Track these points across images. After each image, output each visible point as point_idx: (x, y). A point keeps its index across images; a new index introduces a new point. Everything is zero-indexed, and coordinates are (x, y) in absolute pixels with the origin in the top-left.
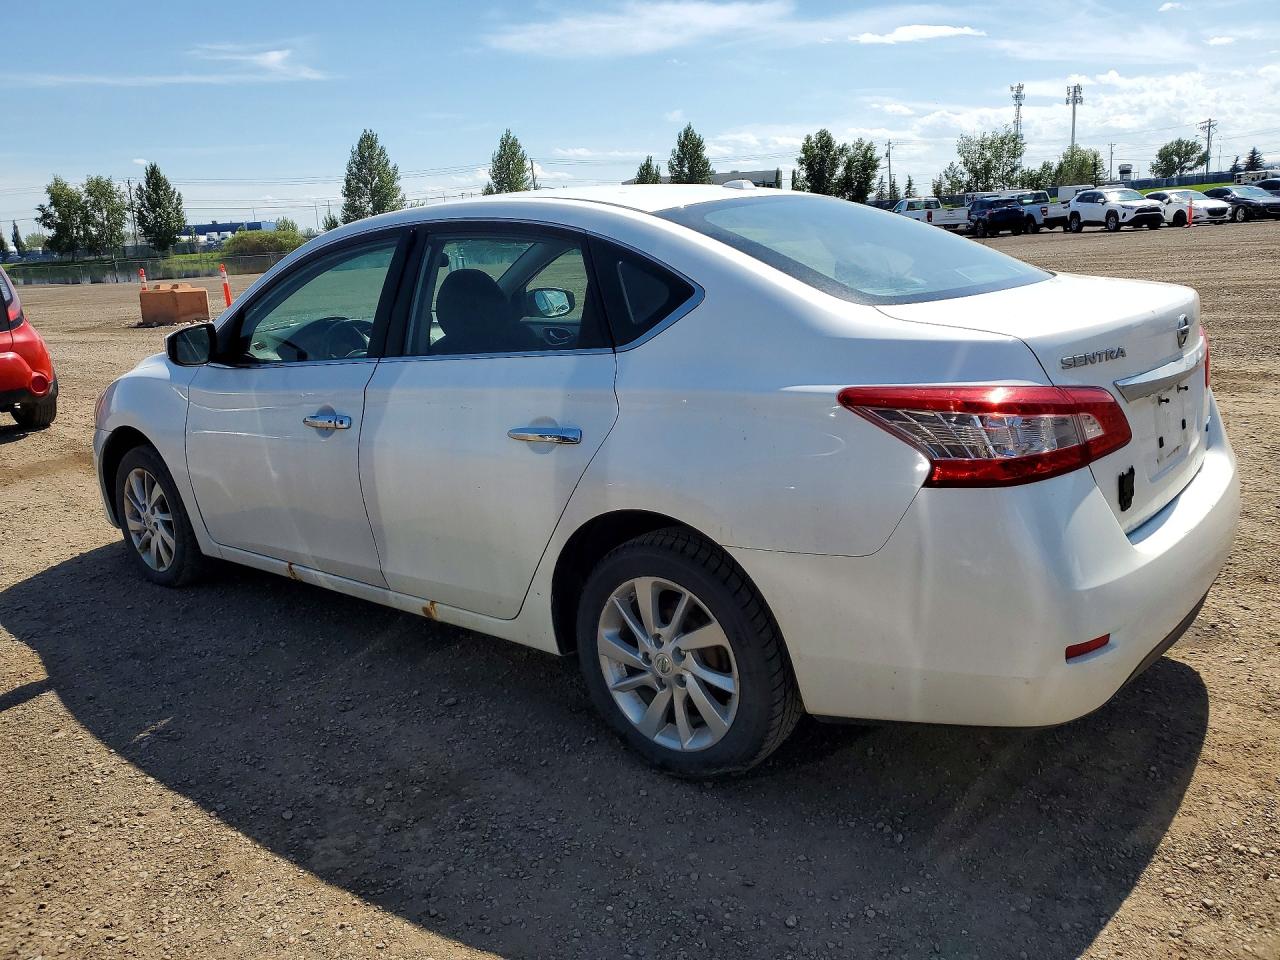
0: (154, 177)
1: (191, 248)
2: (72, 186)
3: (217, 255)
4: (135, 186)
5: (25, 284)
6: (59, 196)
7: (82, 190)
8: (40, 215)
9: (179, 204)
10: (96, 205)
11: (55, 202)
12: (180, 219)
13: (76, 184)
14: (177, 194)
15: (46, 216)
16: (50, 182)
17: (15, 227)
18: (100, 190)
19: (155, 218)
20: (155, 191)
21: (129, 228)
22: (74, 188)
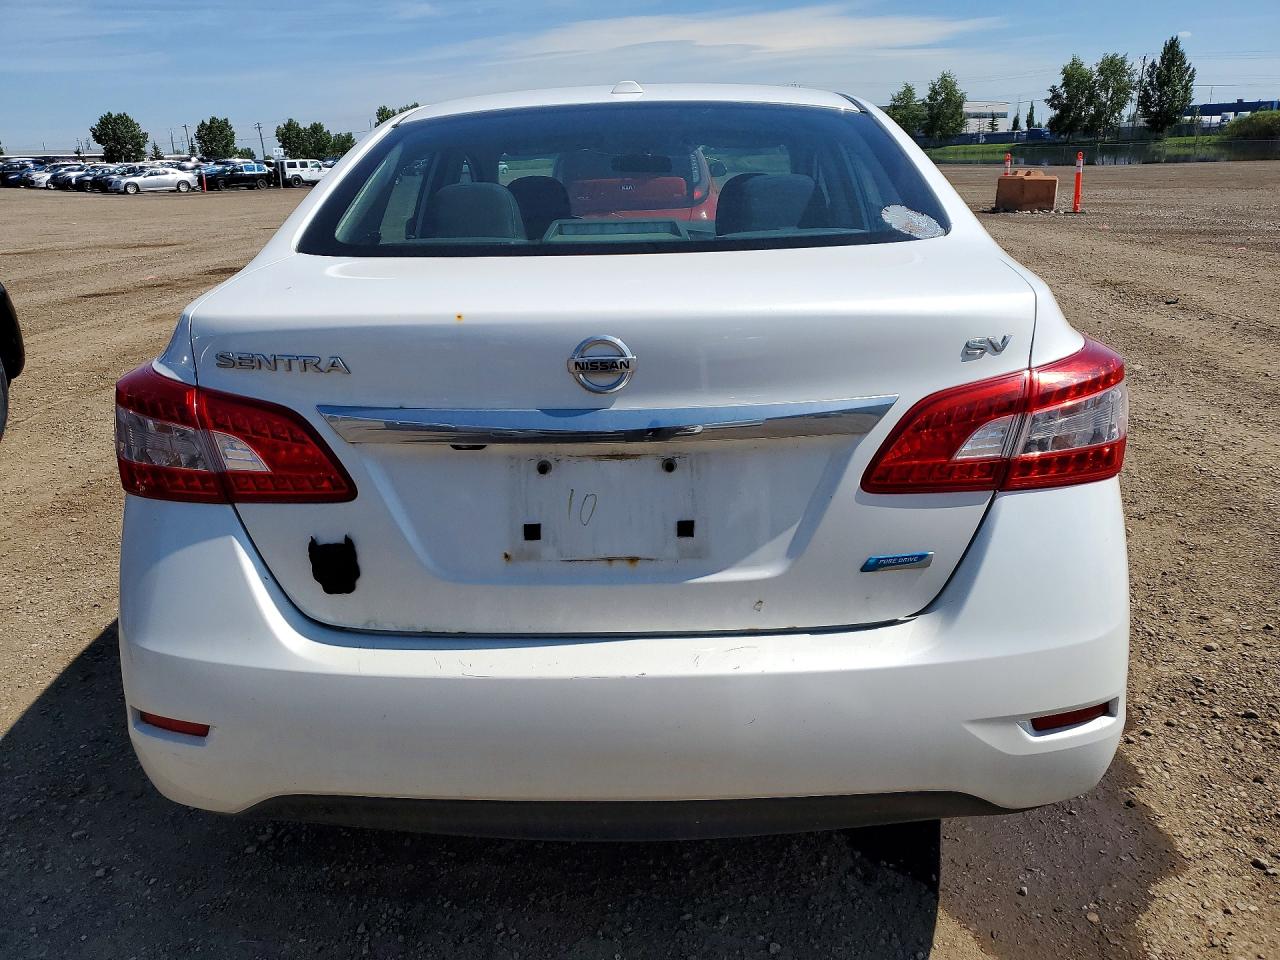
0: (1172, 53)
1: (1190, 130)
2: (1086, 66)
3: (1215, 138)
4: (1149, 62)
5: (1025, 163)
6: (1073, 77)
7: (1095, 69)
8: (1049, 96)
9: (1190, 81)
10: (1105, 87)
11: (1066, 83)
12: (1187, 98)
13: (1091, 63)
14: (1191, 70)
15: (1056, 96)
16: (1068, 62)
17: (1032, 108)
18: (1113, 68)
19: (1160, 97)
20: (1168, 69)
21: (1130, 109)
22: (1088, 68)
